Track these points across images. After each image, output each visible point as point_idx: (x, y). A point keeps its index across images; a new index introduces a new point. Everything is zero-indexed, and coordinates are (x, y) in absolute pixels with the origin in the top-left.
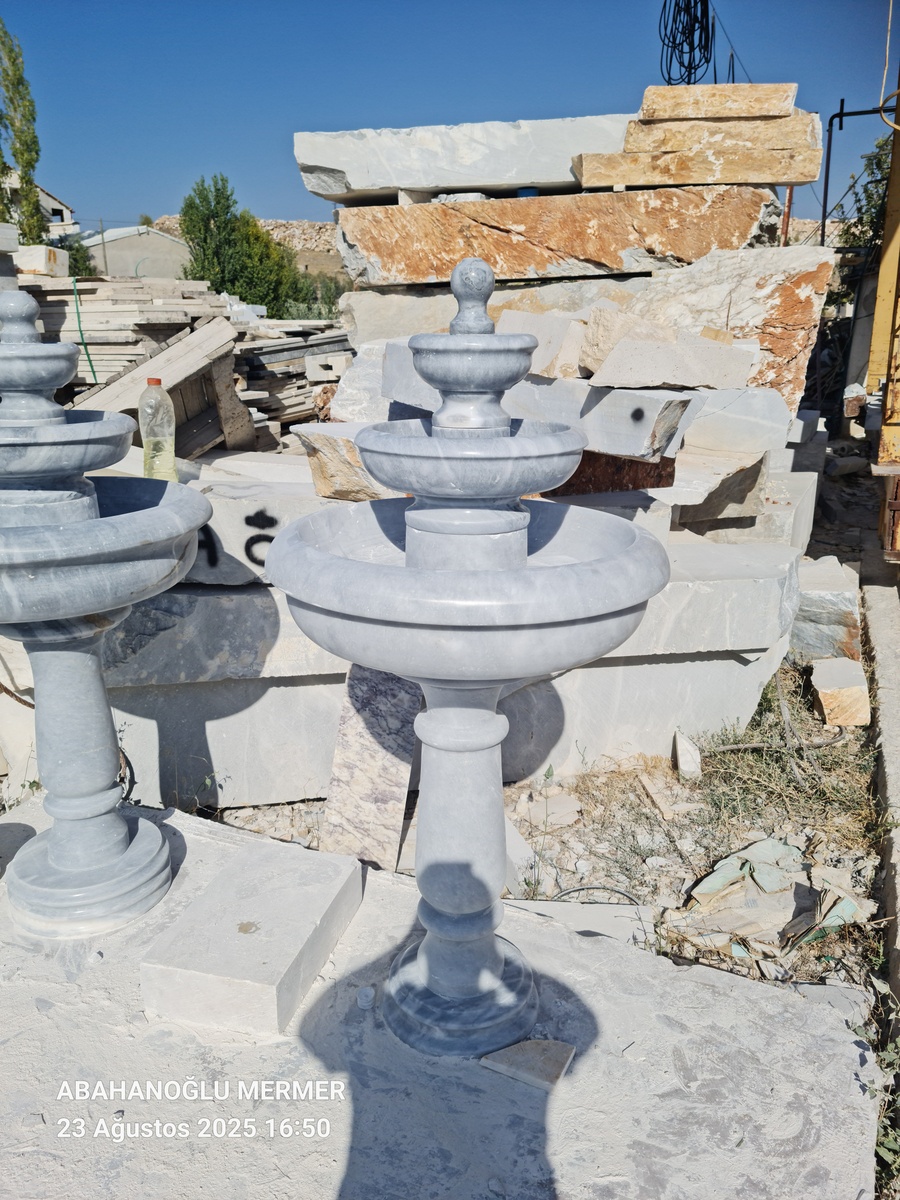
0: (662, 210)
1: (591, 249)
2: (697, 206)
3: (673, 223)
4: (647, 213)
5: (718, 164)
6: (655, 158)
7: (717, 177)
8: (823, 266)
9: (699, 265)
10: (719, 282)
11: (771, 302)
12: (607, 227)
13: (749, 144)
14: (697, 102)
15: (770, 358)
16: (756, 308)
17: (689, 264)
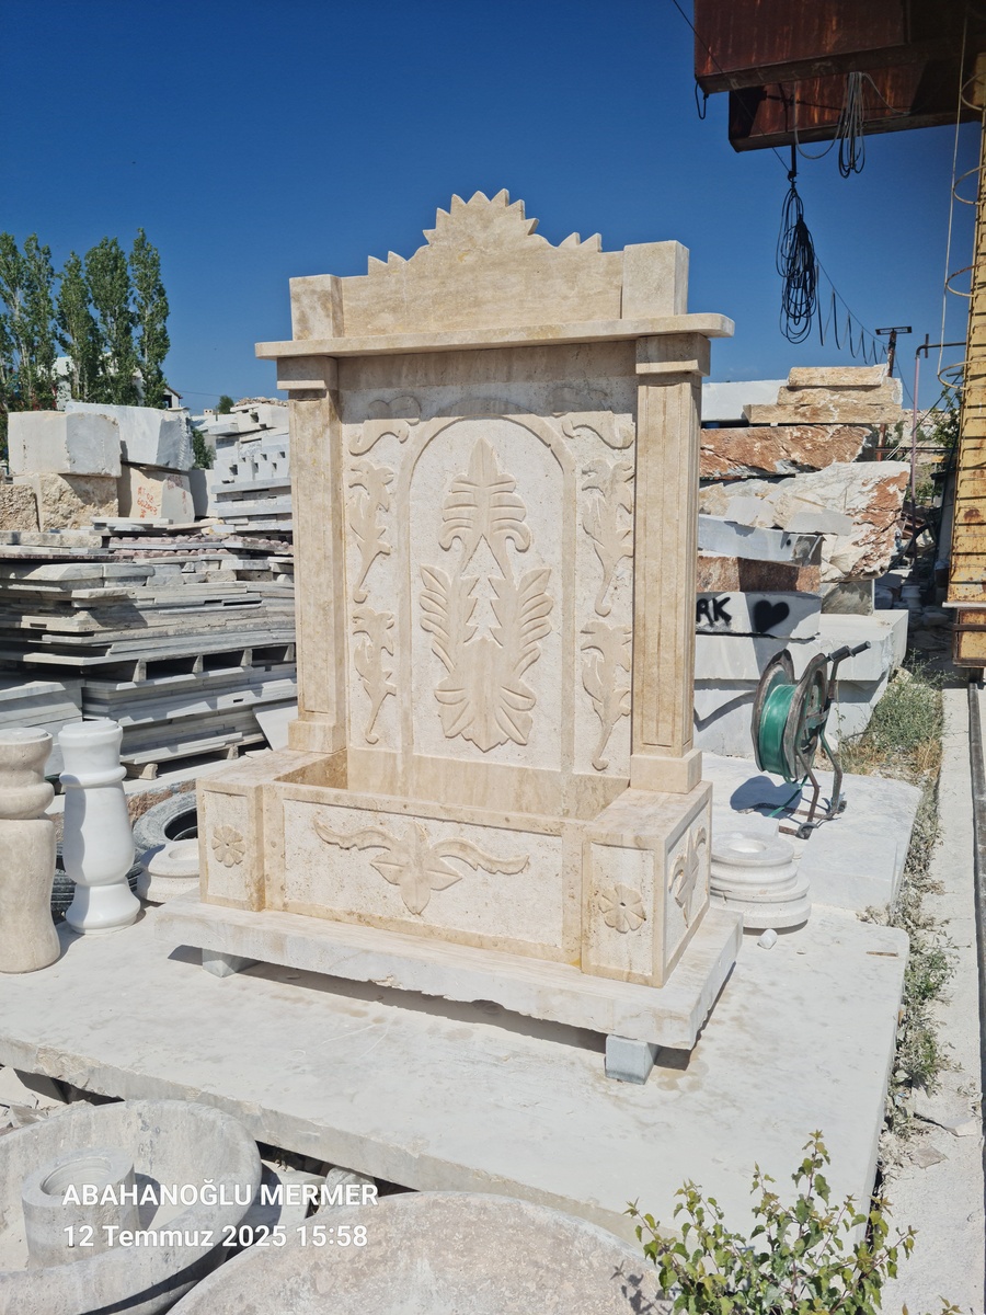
0: (801, 438)
1: (756, 461)
2: (823, 436)
3: (809, 446)
4: (792, 440)
5: (836, 413)
6: (797, 408)
7: (836, 420)
8: (903, 474)
9: (825, 472)
10: (840, 482)
11: (871, 494)
12: (766, 448)
13: (855, 401)
14: (823, 377)
15: (872, 527)
16: (862, 498)
17: (819, 470)
